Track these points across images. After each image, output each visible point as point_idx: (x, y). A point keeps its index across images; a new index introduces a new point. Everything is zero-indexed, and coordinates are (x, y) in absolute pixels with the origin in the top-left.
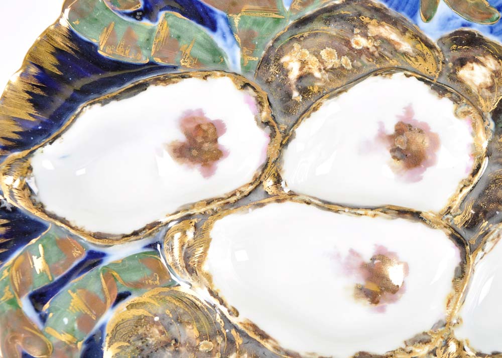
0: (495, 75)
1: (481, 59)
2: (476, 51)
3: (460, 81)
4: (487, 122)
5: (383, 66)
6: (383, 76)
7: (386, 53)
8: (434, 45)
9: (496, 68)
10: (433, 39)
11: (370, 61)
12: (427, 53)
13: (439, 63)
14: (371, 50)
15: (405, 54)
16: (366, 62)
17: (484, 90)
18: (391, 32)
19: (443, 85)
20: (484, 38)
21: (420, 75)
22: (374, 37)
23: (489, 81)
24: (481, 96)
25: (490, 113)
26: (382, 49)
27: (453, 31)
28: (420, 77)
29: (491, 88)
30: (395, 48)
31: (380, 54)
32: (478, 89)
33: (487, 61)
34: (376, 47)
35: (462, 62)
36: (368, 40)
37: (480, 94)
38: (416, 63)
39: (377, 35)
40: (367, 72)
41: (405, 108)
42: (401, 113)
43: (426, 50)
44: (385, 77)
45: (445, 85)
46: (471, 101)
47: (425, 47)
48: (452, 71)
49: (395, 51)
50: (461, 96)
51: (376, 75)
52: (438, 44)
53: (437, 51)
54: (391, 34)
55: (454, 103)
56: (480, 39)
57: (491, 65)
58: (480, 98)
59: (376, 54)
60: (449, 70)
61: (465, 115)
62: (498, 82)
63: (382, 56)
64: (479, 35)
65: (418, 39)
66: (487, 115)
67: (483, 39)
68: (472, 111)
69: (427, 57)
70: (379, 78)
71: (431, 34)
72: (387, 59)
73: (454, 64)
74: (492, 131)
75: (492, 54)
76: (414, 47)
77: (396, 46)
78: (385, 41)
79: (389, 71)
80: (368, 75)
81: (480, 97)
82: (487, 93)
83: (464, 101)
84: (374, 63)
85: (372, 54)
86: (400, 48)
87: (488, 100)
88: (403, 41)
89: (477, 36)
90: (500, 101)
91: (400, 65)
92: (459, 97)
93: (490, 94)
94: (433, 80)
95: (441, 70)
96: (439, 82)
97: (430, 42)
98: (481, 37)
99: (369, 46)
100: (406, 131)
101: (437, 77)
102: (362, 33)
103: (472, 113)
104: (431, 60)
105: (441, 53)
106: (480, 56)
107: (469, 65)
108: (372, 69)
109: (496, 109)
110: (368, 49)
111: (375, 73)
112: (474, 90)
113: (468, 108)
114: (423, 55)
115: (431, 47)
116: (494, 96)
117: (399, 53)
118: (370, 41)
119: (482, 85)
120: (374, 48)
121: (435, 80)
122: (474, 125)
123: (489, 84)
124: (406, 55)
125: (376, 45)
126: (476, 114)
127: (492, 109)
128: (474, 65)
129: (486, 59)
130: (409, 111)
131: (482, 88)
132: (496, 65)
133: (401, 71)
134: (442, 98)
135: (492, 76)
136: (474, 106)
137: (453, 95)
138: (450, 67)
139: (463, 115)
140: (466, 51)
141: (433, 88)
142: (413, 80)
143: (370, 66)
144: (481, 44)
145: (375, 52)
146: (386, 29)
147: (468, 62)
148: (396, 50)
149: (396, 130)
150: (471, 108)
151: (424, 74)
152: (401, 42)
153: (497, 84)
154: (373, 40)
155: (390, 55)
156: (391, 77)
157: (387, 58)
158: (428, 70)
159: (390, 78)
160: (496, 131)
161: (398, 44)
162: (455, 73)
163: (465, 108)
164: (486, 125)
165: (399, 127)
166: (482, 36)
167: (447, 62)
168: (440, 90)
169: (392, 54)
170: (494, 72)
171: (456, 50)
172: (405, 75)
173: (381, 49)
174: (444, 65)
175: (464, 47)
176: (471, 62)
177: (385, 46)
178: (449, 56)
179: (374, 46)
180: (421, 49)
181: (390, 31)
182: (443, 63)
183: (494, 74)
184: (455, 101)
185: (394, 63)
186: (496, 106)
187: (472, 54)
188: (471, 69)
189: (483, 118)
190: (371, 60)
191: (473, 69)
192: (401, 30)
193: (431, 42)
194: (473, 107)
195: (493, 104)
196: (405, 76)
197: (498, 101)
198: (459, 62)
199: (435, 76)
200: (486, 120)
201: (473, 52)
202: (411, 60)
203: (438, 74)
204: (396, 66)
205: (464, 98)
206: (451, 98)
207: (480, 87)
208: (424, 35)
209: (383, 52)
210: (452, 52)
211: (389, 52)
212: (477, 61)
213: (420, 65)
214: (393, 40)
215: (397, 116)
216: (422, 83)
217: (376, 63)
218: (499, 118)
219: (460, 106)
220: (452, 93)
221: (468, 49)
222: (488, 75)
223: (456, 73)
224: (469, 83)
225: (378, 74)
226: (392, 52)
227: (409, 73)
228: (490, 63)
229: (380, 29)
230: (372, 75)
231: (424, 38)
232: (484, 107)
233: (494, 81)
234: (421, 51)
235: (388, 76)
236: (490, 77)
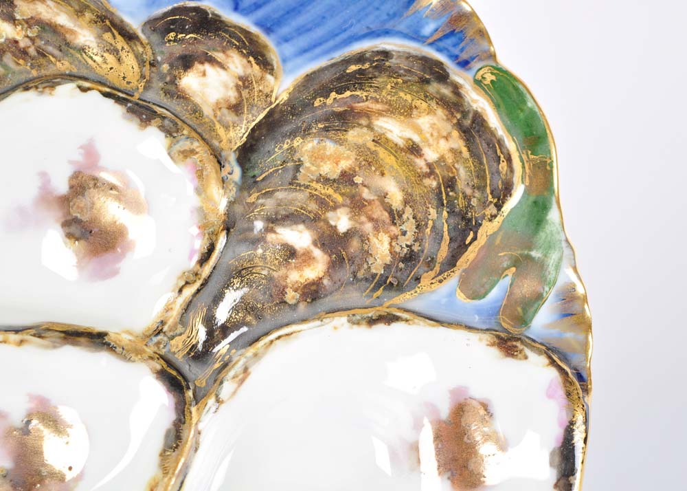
0: (244, 84)
1: (219, 56)
2: (210, 43)
3: (182, 96)
4: (227, 168)
5: (43, 72)
6: (39, 90)
7: (50, 49)
8: (135, 34)
9: (244, 71)
10: (135, 24)
11: (18, 64)
12: (123, 48)
13: (144, 66)
14: (22, 45)
15: (82, 50)
16: (12, 65)
17: (225, 111)
18: (58, 11)
19: (149, 105)
20: (223, 19)
21: (109, 87)
22: (27, 21)
23: (232, 95)
24: (219, 121)
25: (235, 151)
26: (43, 42)
27: (170, 8)
28: (108, 90)
29: (236, 108)
30: (65, 40)
31: (38, 52)
32: (213, 110)
33: (230, 60)
34: (32, 40)
35: (186, 62)
36: (15, 25)
37: (218, 118)
38: (104, 66)
39: (32, 18)
40: (14, 84)
41: (81, 147)
42: (78, 157)
43: (120, 43)
44: (42, 92)
45: (154, 104)
46: (199, 130)
47: (119, 38)
48: (168, 79)
49: (66, 45)
50: (180, 123)
51: (27, 89)
52: (143, 31)
53: (142, 44)
54: (58, 14)
55: (166, 137)
56: (216, 21)
57: (237, 68)
58: (218, 126)
59: (32, 51)
60: (162, 77)
61: (186, 157)
62: (248, 96)
63: (42, 54)
64: (213, 14)
65: (108, 23)
66: (230, 155)
67: (222, 22)
68: (197, 150)
69: (123, 54)
70: (31, 94)
71: (132, 14)
72: (53, 59)
73: (171, 66)
74: (236, 183)
75: (238, 48)
76: (100, 37)
77: (67, 36)
78: (47, 28)
79: (49, 82)
80: (14, 89)
81: (217, 123)
82: (230, 117)
83: (185, 132)
84: (28, 68)
85: (24, 53)
86: (75, 38)
87: (231, 129)
88: (81, 27)
89: (210, 16)
90: (253, 130)
91: (75, 71)
92: (176, 124)
93: (236, 118)
94: (132, 96)
95: (148, 78)
96: (144, 98)
97: (128, 28)
98: (218, 18)
99: (18, 38)
100: (90, 188)
101: (141, 89)
102: (4, 14)
103: (197, 153)
104: (130, 61)
105: (148, 47)
106: (217, 51)
107: (198, 67)
108: (23, 78)
109: (245, 144)
110: (16, 42)
111: (26, 86)
112: (207, 111)
113: (192, 143)
114: (115, 51)
115: (130, 37)
116: (241, 121)
117: (74, 48)
118: (19, 28)
119: (220, 103)
120: (27, 40)
121: (137, 95)
122: (200, 174)
123: (233, 101)
124: (85, 53)
125: (30, 35)
126: (205, 155)
127: (239, 144)
128: (207, 67)
129: (228, 56)
130: (90, 152)
131: (220, 108)
132: (245, 67)
133: (72, 81)
134: (146, 127)
135: (237, 87)
136: (204, 139)
137: (166, 122)
138: (165, 71)
139: (181, 156)
140: (193, 44)
141: (130, 110)
142: (95, 96)
143: (21, 73)
144: (218, 29)
145: (29, 47)
146: (48, 6)
147: (196, 63)
148: (68, 44)
149: (71, 187)
150: (196, 144)
151: (117, 85)
152: (76, 29)
153: (247, 99)
154: (26, 26)
155: (56, 52)
156: (53, 93)
157: (51, 57)
158: (124, 78)
159: (50, 93)
160: (243, 183)
161: (72, 32)
162: (173, 82)
163: (185, 145)
164: (224, 173)
165: (75, 182)
166: (219, 16)
167: (160, 64)
168: (143, 112)
169: (61, 51)
170: (240, 78)
171: (175, 41)
172: (79, 87)
173: (41, 43)
174: (154, 69)
175: (188, 37)
176: (202, 63)
177: (48, 36)
178: (162, 53)
179: (28, 37)
180: (112, 42)
181: (55, 10)
182: (152, 65)
183: (240, 83)
184: (169, 133)
185: (64, 66)
186: (244, 139)
187: (202, 48)
188: (201, 74)
189: (219, 162)
190: (21, 62)
191: (204, 74)
192: (77, 7)
193: (131, 28)
194: (201, 142)
195: (241, 135)
196: (78, 89)
197: (249, 130)
198: (180, 62)
199: (138, 89)
200: (227, 165)
201: (204, 44)
202: (95, 61)
203: (143, 84)
204: (67, 72)
205: (185, 126)
206: (162, 128)
207: (218, 106)
208: (118, 17)
209: (44, 47)
210: (168, 45)
211: (55, 47)
212: (212, 61)
213: (111, 68)
214: (62, 27)
215: (71, 162)
216: (110, 102)
217: (32, 67)
218: (249, 160)
219: (178, 142)
220: (164, 118)
221: (195, 39)
222: (232, 85)
223: (176, 82)
224: (197, 100)
225: (31, 88)
226: (60, 46)
227: (86, 84)
228: (233, 62)
229: (37, 7)
230: (21, 89)
231: (117, 22)
232: (224, 141)
233: (241, 96)
234: (111, 44)
235: (47, 90)
236: (234, 89)
